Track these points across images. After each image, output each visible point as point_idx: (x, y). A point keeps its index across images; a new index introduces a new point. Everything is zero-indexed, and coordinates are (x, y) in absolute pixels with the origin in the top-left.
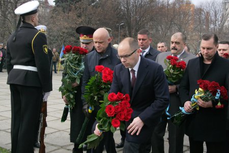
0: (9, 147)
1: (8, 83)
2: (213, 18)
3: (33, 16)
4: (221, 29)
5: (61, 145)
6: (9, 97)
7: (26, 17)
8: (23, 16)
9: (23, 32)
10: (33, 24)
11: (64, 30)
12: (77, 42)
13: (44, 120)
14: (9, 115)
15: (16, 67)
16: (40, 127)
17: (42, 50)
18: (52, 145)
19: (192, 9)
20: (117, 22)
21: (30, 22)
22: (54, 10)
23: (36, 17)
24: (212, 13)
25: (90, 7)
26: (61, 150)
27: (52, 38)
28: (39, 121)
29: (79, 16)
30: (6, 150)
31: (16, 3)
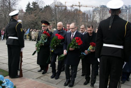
0: (8, 70)
1: (6, 44)
2: (89, 17)
3: (16, 16)
4: (92, 21)
5: (29, 69)
6: (7, 50)
7: (14, 17)
8: (13, 16)
9: (12, 23)
10: (16, 20)
11: (29, 22)
12: (35, 27)
13: (21, 59)
14: (7, 57)
15: (10, 37)
17: (20, 30)
18: (25, 69)
19: (81, 13)
20: (51, 18)
21: (15, 19)
22: (25, 13)
23: (18, 17)
24: (89, 15)
25: (40, 12)
26: (29, 72)
27: (24, 25)
29: (35, 16)
30: (7, 71)
31: (10, 11)
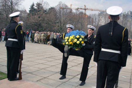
1: (5, 46)
2: (95, 21)
4: (98, 25)
5: (29, 72)
7: (14, 18)
11: (32, 23)
12: (38, 28)
13: (21, 62)
14: (6, 59)
15: (9, 39)
16: (20, 65)
18: (25, 72)
19: (86, 16)
20: (55, 21)
22: (29, 14)
23: (18, 18)
24: (94, 18)
25: (44, 14)
26: (29, 74)
27: (27, 26)
28: (19, 62)
29: (39, 18)
30: (5, 74)
31: (12, 11)
